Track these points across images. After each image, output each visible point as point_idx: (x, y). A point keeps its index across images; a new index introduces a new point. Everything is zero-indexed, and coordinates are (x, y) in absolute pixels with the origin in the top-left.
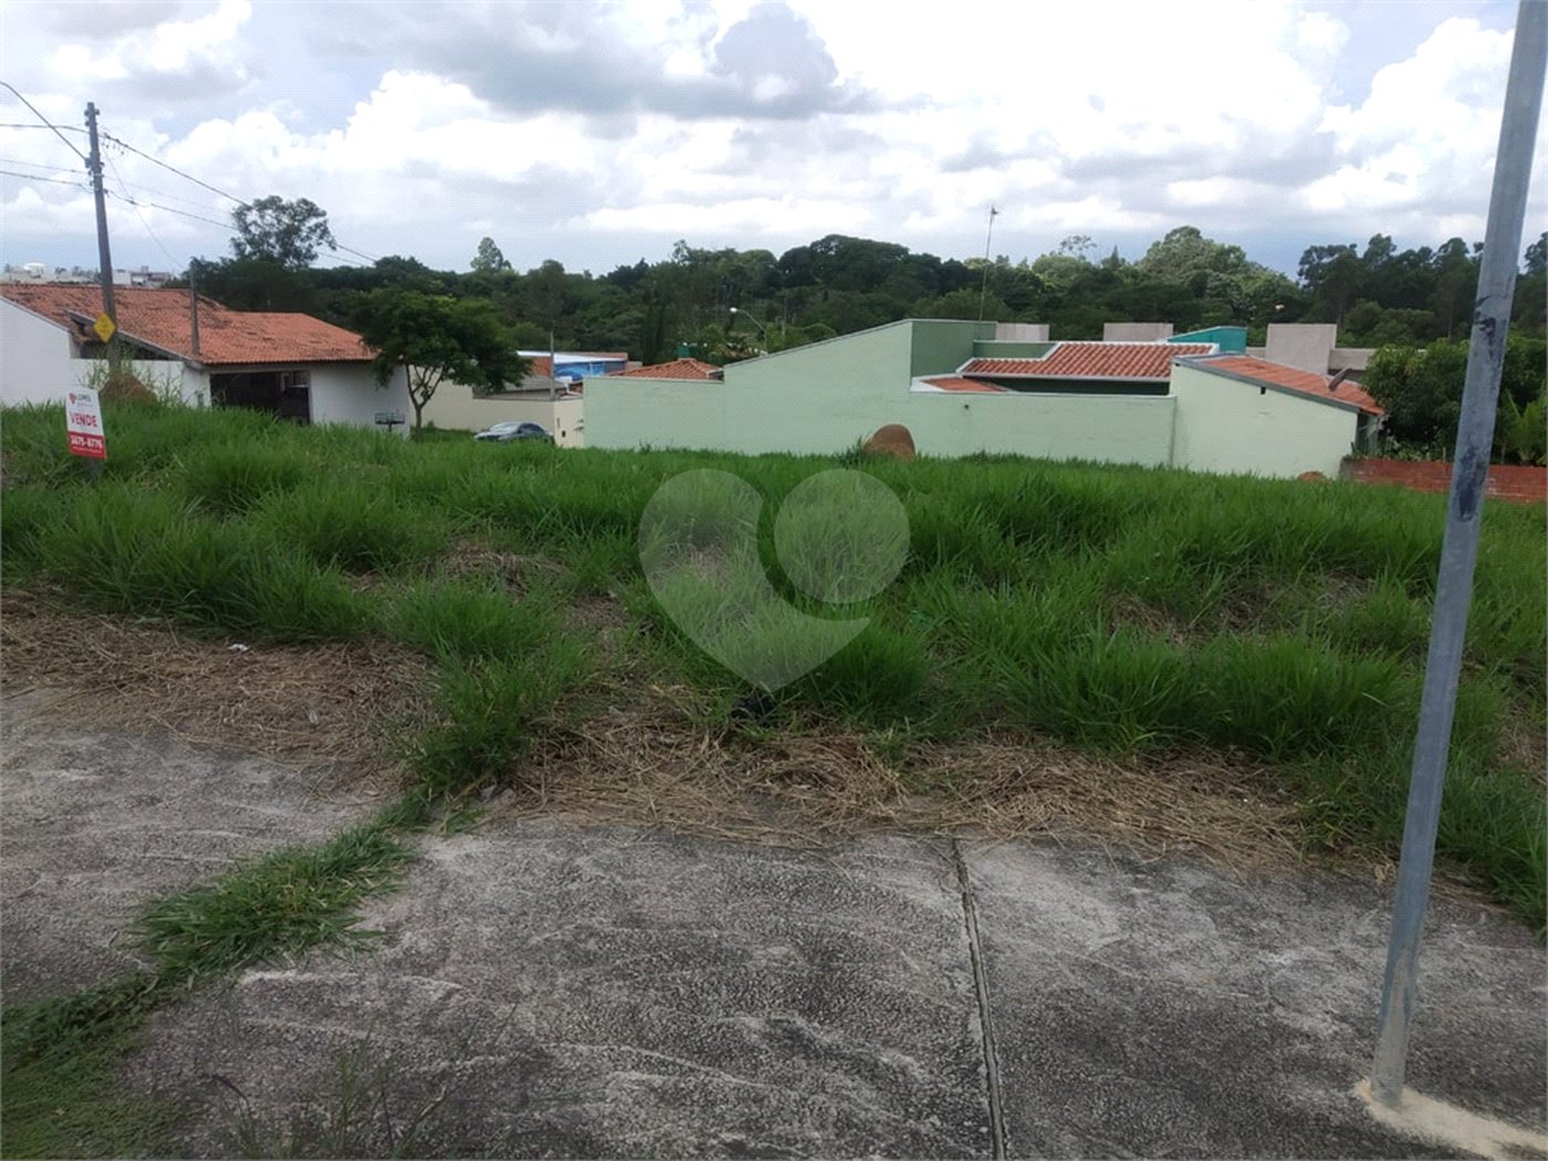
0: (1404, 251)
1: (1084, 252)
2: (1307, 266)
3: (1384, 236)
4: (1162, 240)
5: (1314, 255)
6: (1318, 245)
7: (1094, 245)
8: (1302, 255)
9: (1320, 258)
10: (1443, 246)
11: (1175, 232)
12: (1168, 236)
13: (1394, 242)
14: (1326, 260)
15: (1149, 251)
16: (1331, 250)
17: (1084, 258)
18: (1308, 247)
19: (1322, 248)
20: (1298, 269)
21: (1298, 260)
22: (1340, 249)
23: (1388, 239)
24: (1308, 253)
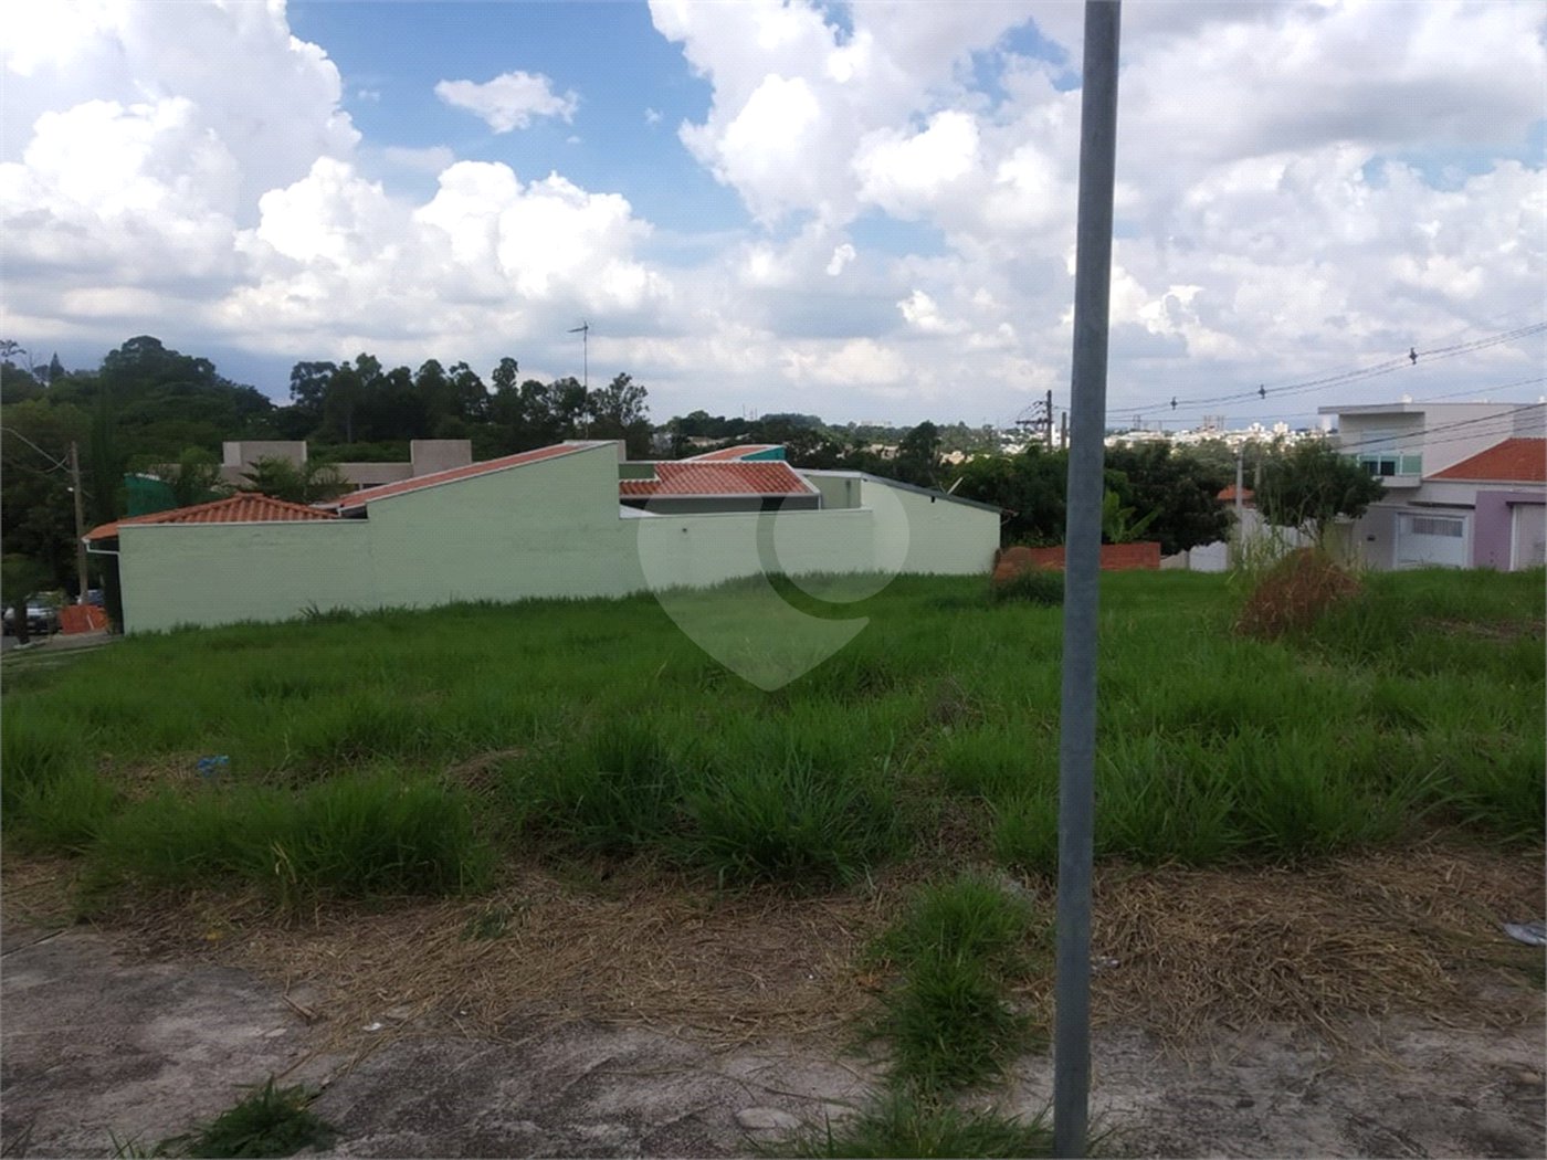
0: (391, 370)
1: (11, 359)
2: (298, 381)
3: (369, 355)
4: (120, 349)
5: (303, 371)
6: (306, 361)
7: (24, 352)
8: (291, 370)
9: (309, 373)
10: (423, 367)
11: (132, 341)
12: (125, 345)
13: (378, 360)
14: (316, 376)
15: (107, 360)
16: (320, 367)
17: (12, 365)
18: (296, 364)
19: (310, 364)
20: (291, 383)
21: (289, 375)
22: (330, 366)
23: (373, 358)
24: (297, 368)
